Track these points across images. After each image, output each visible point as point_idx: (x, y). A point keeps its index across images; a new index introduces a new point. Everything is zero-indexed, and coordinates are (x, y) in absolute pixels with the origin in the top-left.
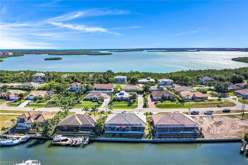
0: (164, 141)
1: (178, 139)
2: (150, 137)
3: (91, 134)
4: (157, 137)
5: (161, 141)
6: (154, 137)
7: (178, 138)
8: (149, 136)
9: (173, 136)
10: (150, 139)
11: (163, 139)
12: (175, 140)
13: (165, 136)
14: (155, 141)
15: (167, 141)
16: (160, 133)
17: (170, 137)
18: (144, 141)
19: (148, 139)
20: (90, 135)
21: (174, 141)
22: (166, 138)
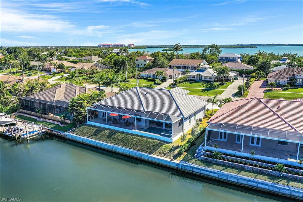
0: (217, 176)
1: (269, 182)
2: (180, 154)
3: (62, 123)
4: (200, 160)
5: (207, 173)
6: (189, 156)
7: (273, 177)
8: (176, 152)
9: (256, 166)
10: (175, 161)
11: (214, 170)
12: (256, 182)
13: (228, 160)
14: (188, 168)
15: (225, 178)
16: (213, 149)
17: (241, 169)
18: (157, 161)
19: (169, 160)
20: (59, 123)
21: (249, 183)
22: (226, 166)
